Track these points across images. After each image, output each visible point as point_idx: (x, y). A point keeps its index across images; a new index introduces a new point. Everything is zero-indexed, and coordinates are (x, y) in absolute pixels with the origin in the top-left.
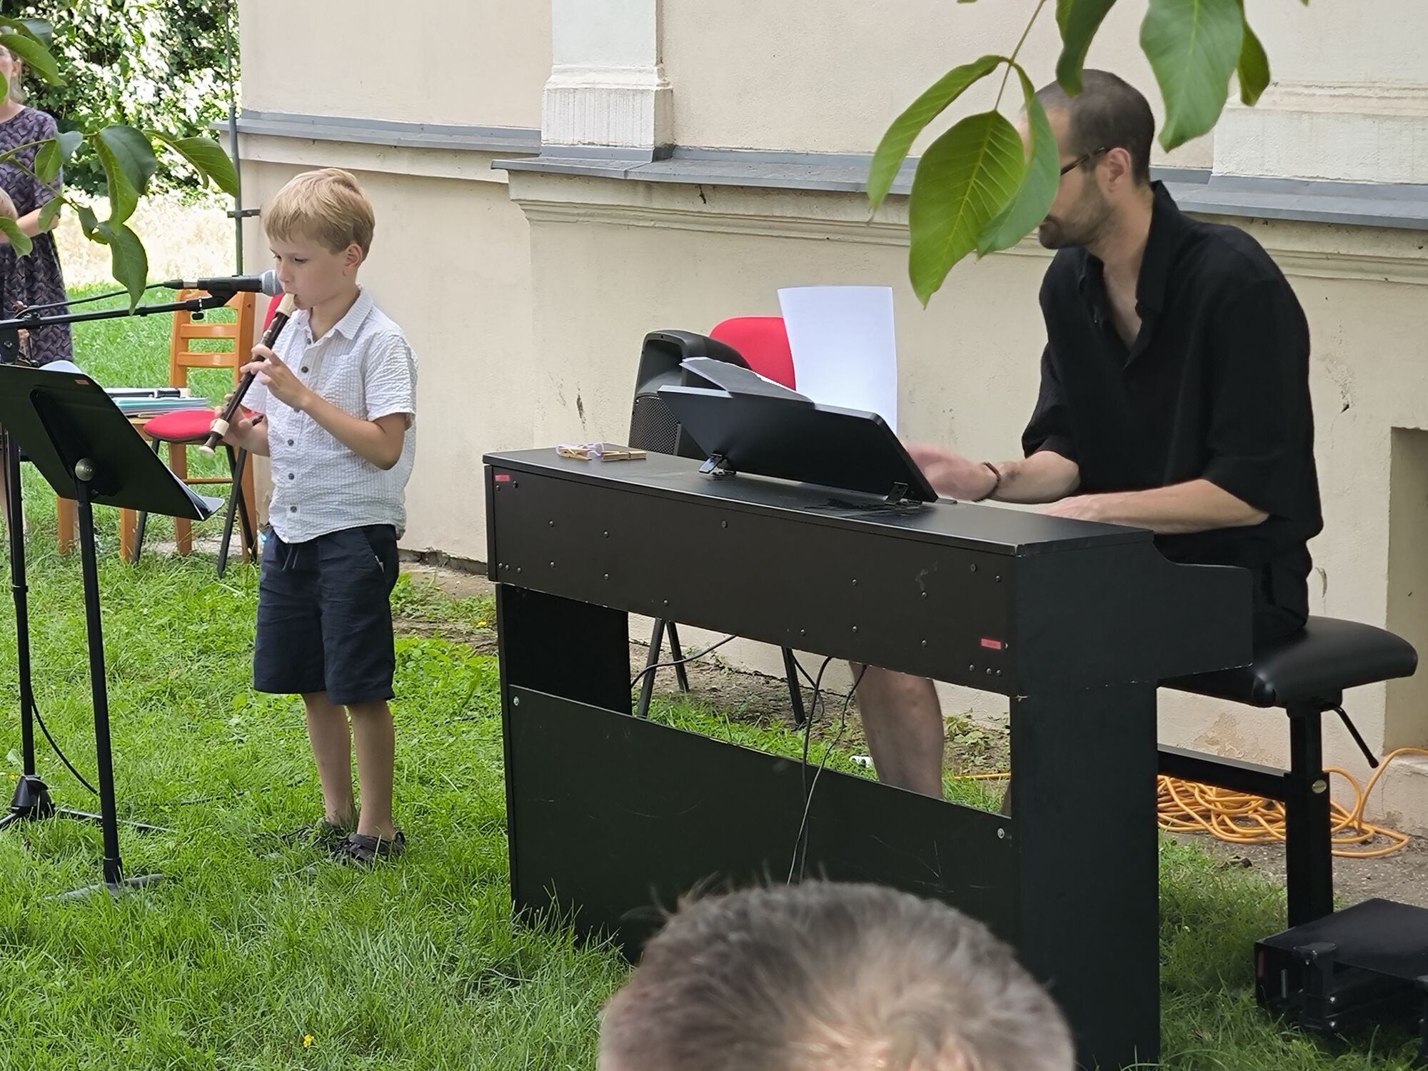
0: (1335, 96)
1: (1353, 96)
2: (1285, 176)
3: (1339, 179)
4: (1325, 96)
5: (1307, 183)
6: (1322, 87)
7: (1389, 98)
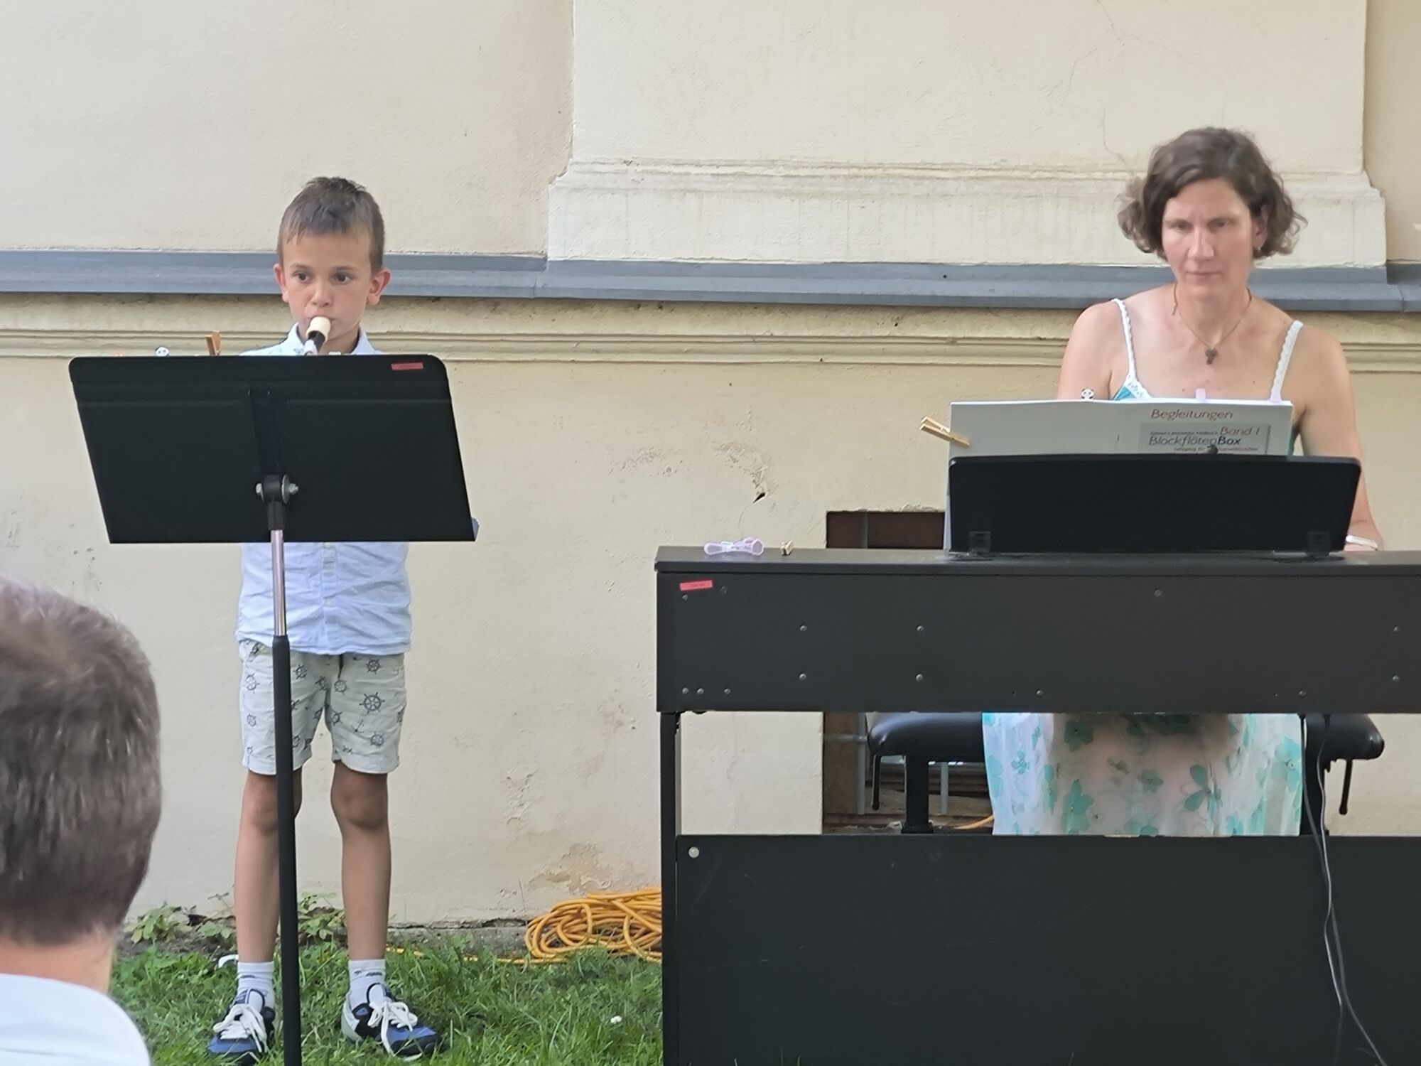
0: (719, 175)
1: (746, 175)
2: (660, 259)
3: (746, 259)
4: (707, 174)
5: (698, 266)
6: (699, 165)
7: (798, 176)
